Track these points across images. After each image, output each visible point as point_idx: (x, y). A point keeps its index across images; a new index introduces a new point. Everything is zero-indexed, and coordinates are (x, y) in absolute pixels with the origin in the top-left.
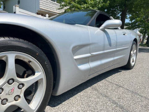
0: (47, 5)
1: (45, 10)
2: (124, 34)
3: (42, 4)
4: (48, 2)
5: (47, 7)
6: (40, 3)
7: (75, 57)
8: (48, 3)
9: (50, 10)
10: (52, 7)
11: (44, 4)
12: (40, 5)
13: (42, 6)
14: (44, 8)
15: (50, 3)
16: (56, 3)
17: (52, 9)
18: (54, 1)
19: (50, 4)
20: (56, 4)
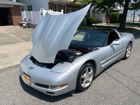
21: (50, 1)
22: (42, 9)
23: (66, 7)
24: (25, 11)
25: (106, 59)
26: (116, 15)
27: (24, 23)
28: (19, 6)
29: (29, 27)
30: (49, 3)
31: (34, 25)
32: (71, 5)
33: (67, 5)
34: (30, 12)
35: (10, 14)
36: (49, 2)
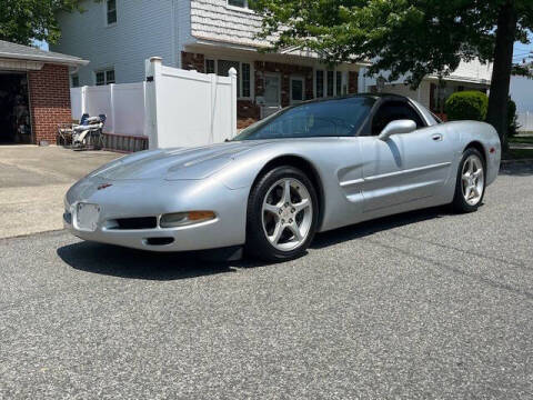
0: (216, 23)
1: (210, 41)
2: (436, 139)
3: (200, 20)
4: (220, 10)
5: (218, 30)
6: (193, 19)
7: (342, 184)
8: (218, 16)
9: (228, 39)
10: (235, 27)
11: (206, 21)
12: (194, 26)
13: (199, 27)
14: (206, 35)
15: (226, 12)
16: (246, 9)
17: (232, 32)
18: (242, 5)
19: (228, 19)
20: (247, 14)
21: (187, 47)
22: (153, 60)
23: (252, 71)
24: (84, 88)
25: (362, 177)
26: (476, 104)
27: (80, 131)
28: (64, 68)
29: (97, 148)
30: (184, 54)
31: (118, 136)
32: (276, 64)
33: (258, 64)
34: (105, 86)
35: (25, 101)
36: (184, 50)
